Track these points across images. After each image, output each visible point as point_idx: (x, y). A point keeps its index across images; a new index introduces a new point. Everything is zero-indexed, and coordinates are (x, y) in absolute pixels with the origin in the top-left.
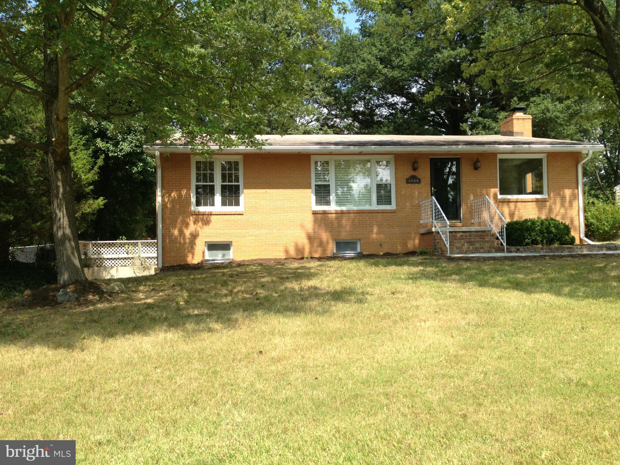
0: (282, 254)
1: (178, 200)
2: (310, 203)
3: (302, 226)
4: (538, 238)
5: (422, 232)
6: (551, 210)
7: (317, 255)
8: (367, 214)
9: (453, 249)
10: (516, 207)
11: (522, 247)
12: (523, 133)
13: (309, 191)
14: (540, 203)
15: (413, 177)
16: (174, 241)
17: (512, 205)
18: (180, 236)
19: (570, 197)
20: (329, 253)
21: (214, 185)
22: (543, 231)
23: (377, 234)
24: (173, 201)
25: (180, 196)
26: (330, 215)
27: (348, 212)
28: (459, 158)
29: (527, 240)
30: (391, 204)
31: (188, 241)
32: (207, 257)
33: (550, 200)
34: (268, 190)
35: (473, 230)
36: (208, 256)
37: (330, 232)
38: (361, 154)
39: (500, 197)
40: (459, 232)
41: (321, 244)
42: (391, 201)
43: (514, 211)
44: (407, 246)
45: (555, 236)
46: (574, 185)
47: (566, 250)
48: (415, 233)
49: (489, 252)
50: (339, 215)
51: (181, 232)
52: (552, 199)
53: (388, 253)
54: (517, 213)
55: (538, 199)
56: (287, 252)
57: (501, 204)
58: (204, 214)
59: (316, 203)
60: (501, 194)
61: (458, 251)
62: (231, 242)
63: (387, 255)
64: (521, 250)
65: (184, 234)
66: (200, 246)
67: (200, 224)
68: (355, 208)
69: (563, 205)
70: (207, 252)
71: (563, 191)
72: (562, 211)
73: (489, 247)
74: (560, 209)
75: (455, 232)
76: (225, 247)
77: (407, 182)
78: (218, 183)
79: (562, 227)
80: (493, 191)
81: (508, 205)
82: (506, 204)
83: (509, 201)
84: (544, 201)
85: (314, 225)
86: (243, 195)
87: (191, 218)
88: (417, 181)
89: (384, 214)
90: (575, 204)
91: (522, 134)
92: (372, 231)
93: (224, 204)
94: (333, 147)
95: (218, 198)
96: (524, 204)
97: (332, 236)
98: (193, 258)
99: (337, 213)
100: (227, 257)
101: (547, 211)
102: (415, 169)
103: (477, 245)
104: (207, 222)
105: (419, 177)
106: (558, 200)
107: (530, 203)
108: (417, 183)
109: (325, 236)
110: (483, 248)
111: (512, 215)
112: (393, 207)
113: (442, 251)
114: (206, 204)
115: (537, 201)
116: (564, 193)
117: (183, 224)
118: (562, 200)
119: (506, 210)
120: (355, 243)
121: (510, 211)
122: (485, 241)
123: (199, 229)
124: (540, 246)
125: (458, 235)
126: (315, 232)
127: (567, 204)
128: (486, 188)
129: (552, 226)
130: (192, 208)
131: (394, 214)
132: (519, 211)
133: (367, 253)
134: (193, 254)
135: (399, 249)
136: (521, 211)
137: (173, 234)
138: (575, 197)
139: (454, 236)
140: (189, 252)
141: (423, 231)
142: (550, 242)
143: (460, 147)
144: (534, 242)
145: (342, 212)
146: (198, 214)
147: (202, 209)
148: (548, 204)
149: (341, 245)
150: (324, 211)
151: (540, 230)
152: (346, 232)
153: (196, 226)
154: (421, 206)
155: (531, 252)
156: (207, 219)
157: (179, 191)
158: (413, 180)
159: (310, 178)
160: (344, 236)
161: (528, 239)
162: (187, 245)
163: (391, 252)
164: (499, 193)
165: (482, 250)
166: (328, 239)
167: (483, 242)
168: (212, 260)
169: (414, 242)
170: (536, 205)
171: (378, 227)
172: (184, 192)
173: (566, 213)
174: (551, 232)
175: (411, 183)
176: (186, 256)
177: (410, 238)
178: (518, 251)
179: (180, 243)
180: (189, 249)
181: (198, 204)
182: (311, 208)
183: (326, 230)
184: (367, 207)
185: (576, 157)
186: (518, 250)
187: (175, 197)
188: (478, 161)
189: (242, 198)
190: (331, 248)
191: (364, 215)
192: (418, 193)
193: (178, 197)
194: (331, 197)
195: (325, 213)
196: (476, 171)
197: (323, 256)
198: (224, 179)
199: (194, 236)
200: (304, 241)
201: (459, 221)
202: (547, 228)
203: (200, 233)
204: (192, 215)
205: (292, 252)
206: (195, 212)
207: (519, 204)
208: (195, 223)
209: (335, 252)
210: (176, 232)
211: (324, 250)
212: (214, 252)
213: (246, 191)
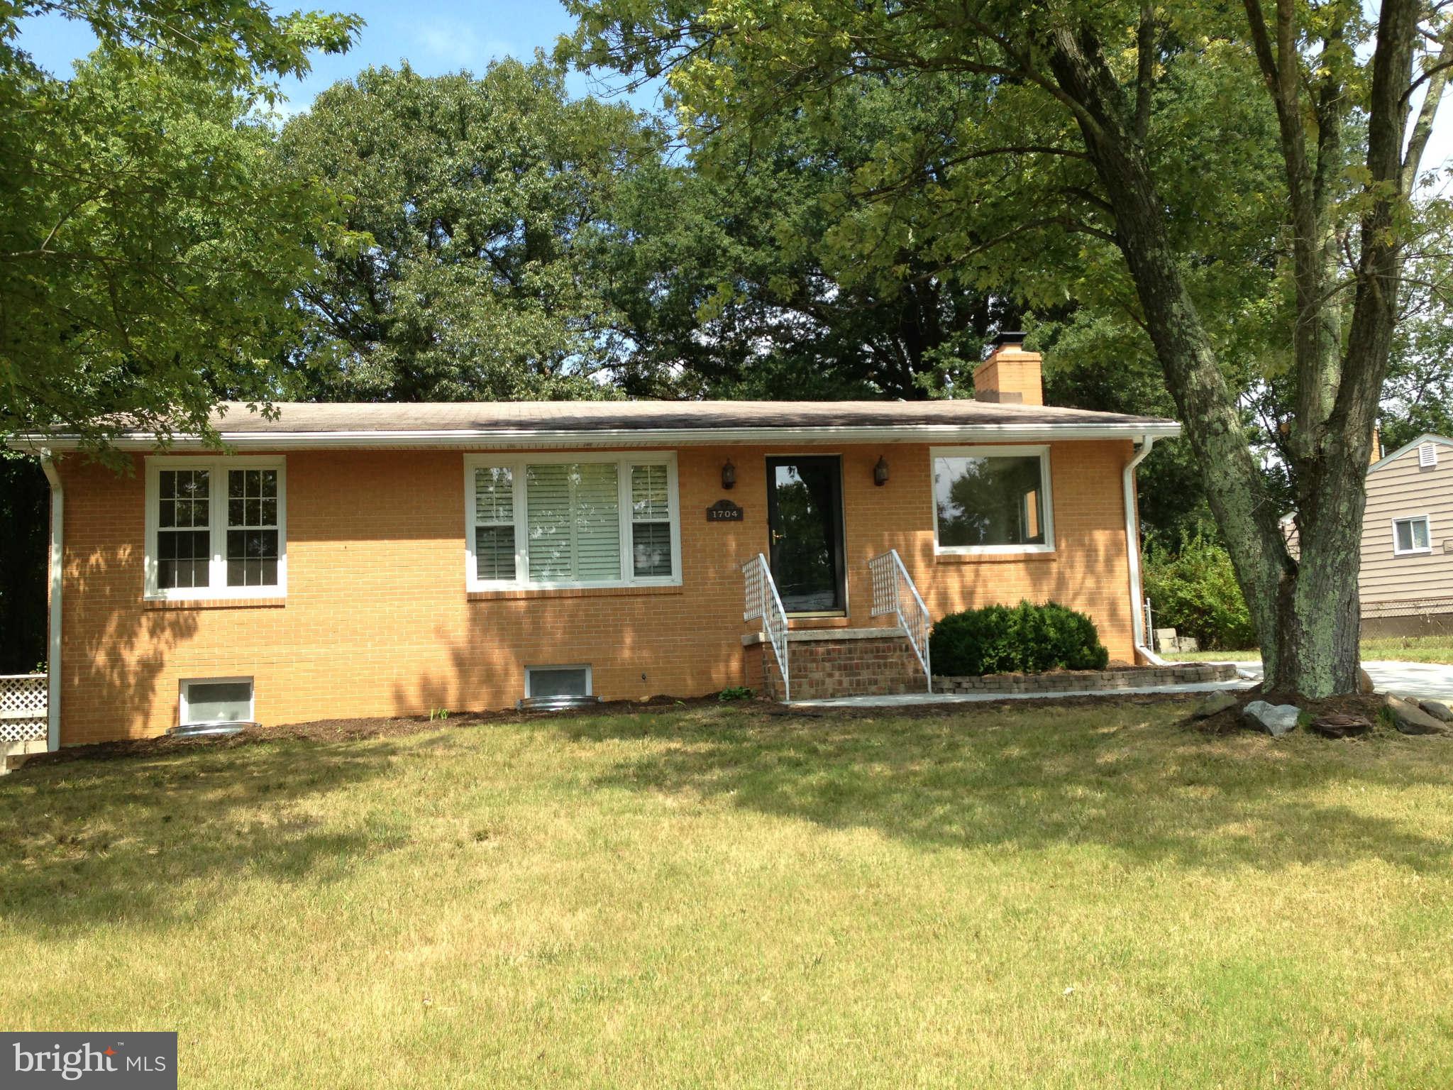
0: (385, 707)
1: (106, 572)
2: (464, 574)
3: (440, 632)
4: (1013, 655)
5: (746, 643)
6: (1061, 583)
7: (477, 707)
8: (610, 600)
9: (800, 685)
10: (977, 574)
11: (967, 679)
12: (1020, 394)
13: (460, 543)
14: (1036, 566)
15: (724, 505)
16: (96, 680)
17: (968, 570)
18: (112, 667)
19: (1107, 550)
20: (510, 702)
21: (207, 533)
22: (1025, 636)
23: (632, 649)
24: (94, 577)
25: (113, 563)
26: (512, 604)
27: (560, 596)
28: (838, 458)
29: (987, 660)
30: (669, 573)
31: (132, 680)
32: (185, 721)
33: (1060, 556)
34: (351, 544)
35: (860, 636)
36: (188, 715)
37: (515, 646)
38: (588, 448)
39: (938, 550)
40: (827, 641)
41: (489, 676)
42: (670, 567)
43: (975, 586)
44: (710, 679)
45: (1055, 646)
46: (1117, 519)
47: (1076, 683)
48: (729, 645)
49: (891, 693)
50: (533, 603)
51: (115, 658)
52: (1065, 555)
53: (662, 697)
54: (980, 590)
55: (1030, 555)
56: (399, 697)
57: (941, 568)
58: (179, 608)
59: (479, 573)
60: (941, 544)
61: (813, 691)
62: (252, 678)
63: (662, 702)
64: (965, 685)
65: (122, 660)
66: (166, 692)
67: (168, 634)
68: (578, 585)
69: (1090, 567)
70: (185, 706)
71: (1091, 535)
72: (1090, 583)
73: (892, 680)
74: (1084, 578)
75: (818, 642)
76: (237, 691)
77: (710, 518)
78: (219, 528)
79: (1073, 624)
80: (920, 536)
81: (959, 571)
82: (952, 568)
83: (958, 562)
84: (1045, 559)
85: (472, 630)
86: (284, 557)
87: (144, 620)
88: (735, 514)
89: (653, 599)
90: (1120, 565)
91: (1018, 397)
92: (622, 642)
93: (234, 580)
94: (512, 433)
95: (218, 566)
96: (996, 567)
97: (518, 656)
98: (145, 725)
99: (530, 597)
100: (240, 720)
101: (1053, 584)
102: (728, 486)
103: (865, 675)
104: (185, 630)
105: (739, 505)
106: (1079, 557)
107: (1012, 566)
108: (732, 519)
109: (498, 655)
110: (876, 682)
111: (968, 594)
112: (675, 579)
113: (776, 691)
114: (185, 583)
115: (1028, 559)
116: (1092, 540)
117: (120, 635)
118: (1088, 556)
119: (953, 584)
120: (582, 673)
121: (963, 586)
122: (885, 665)
123: (163, 646)
124: (1019, 674)
125: (821, 649)
126: (473, 648)
127: (1100, 567)
128: (905, 530)
129: (1048, 622)
130: (148, 594)
131: (678, 598)
132: (985, 586)
133: (608, 698)
134: (147, 715)
135: (690, 686)
136: (991, 585)
137: (92, 662)
138: (1118, 548)
139: (811, 653)
140: (137, 709)
141: (746, 639)
142: (1045, 662)
143: (832, 429)
144: (1005, 664)
145: (543, 596)
146: (165, 608)
147: (175, 594)
148: (1054, 567)
149: (544, 679)
150: (498, 593)
151: (1018, 633)
152: (554, 645)
153: (155, 640)
154: (742, 577)
155: (990, 690)
156: (186, 620)
157: (111, 550)
158: (724, 512)
159: (461, 511)
160: (549, 656)
161: (990, 656)
162: (131, 691)
163: (670, 693)
164: (936, 543)
165: (873, 688)
166: (507, 664)
167: (879, 667)
168: (194, 729)
169: (727, 666)
170: (1027, 569)
171: (635, 631)
172: (124, 553)
173: (1098, 588)
174: (1046, 639)
175: (718, 519)
176: (125, 721)
177: (717, 659)
178: (957, 688)
179: (111, 684)
180: (137, 700)
181: (164, 581)
182: (464, 586)
183: (502, 640)
184: (609, 583)
185: (1121, 450)
186: (959, 685)
187: (98, 565)
188: (881, 464)
189: (282, 565)
190: (518, 688)
191: (602, 601)
192: (738, 545)
193: (109, 566)
194: (517, 558)
195: (499, 598)
196: (877, 488)
197: (494, 709)
198: (235, 517)
199: (152, 667)
200: (445, 670)
201: (842, 613)
202: (1037, 629)
203: (166, 657)
204: (147, 610)
205: (414, 699)
206: (152, 603)
207: (984, 568)
208: (153, 633)
209: (527, 695)
210: (101, 658)
211: (498, 693)
212: (205, 706)
213: (292, 547)
